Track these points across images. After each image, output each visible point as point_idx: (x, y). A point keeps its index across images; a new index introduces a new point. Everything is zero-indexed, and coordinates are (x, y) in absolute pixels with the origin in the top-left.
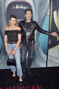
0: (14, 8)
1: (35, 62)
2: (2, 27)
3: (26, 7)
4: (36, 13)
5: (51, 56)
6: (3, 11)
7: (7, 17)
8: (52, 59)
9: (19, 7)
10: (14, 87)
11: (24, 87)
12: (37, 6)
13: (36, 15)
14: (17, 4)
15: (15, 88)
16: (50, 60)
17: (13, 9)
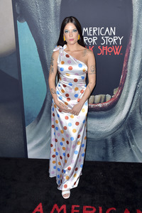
1: (133, 146)
6: (52, 5)
10: (73, 207)
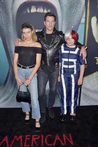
0: (29, 12)
2: (9, 41)
3: (47, 10)
4: (64, 20)
5: (86, 88)
7: (16, 25)
8: (89, 93)
9: (37, 9)
11: (42, 137)
12: (65, 9)
13: (64, 22)
14: (33, 5)
15: (28, 137)
16: (85, 95)
17: (27, 13)
